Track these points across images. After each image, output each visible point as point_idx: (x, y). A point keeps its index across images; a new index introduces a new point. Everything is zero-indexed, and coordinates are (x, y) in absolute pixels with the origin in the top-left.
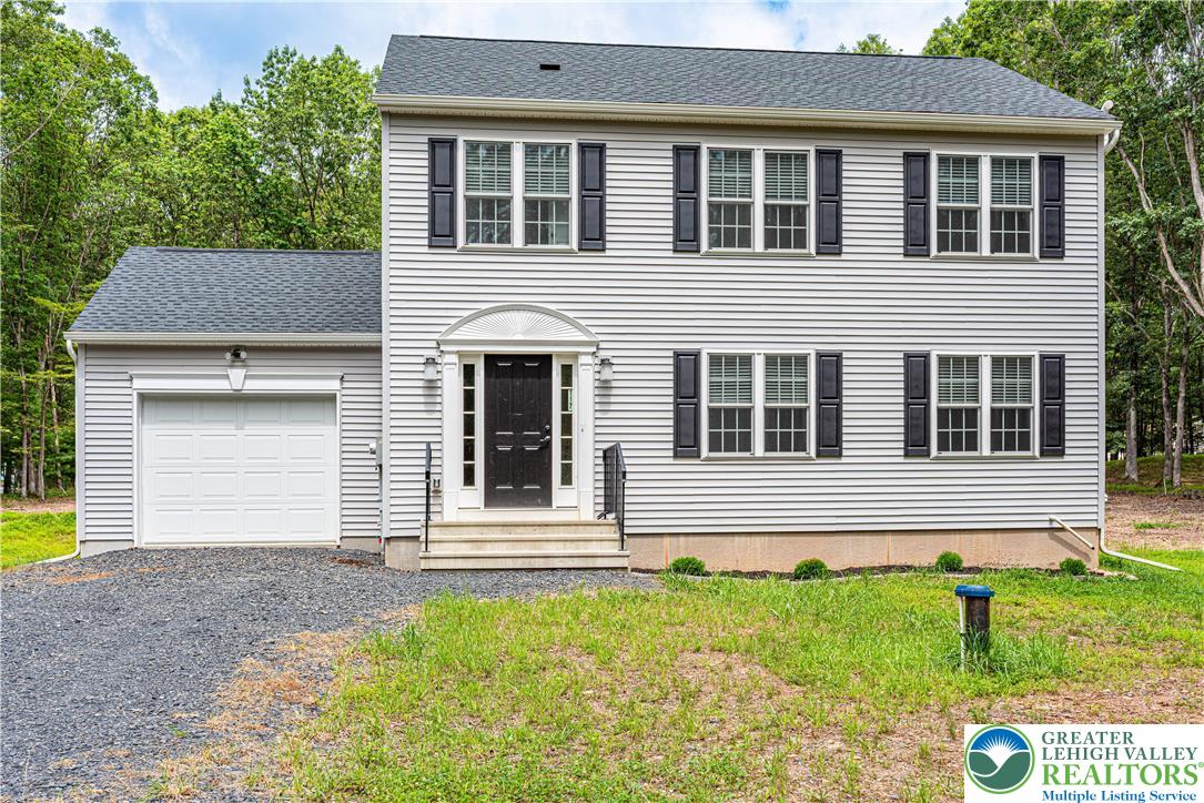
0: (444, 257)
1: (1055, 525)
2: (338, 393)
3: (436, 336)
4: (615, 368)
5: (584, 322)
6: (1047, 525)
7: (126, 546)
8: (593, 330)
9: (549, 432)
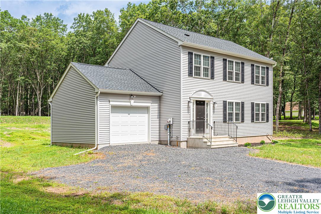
0: (191, 78)
1: (268, 134)
2: (151, 106)
3: (189, 96)
4: (217, 104)
5: (212, 94)
6: (266, 135)
7: (108, 145)
8: (213, 96)
9: (204, 117)
